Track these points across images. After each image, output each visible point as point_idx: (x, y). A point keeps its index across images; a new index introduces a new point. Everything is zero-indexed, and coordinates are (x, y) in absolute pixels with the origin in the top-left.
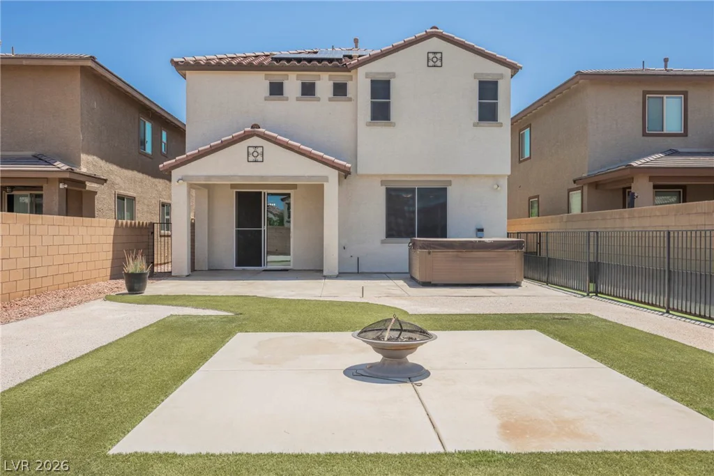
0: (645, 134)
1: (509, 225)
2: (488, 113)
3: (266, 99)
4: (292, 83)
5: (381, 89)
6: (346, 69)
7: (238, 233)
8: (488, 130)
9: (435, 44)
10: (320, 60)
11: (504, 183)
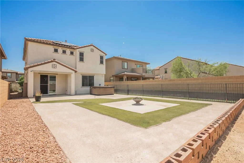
0: (122, 68)
1: (105, 83)
2: (102, 62)
3: (53, 52)
4: (60, 50)
5: (82, 55)
6: (74, 49)
7: (41, 86)
8: (101, 65)
9: (92, 47)
10: (62, 45)
11: (104, 76)
